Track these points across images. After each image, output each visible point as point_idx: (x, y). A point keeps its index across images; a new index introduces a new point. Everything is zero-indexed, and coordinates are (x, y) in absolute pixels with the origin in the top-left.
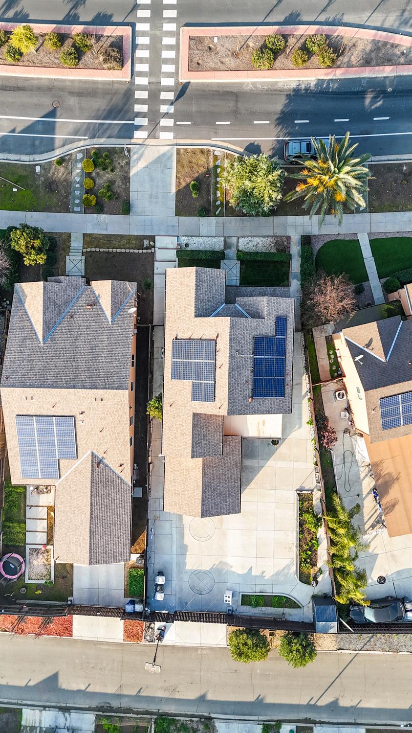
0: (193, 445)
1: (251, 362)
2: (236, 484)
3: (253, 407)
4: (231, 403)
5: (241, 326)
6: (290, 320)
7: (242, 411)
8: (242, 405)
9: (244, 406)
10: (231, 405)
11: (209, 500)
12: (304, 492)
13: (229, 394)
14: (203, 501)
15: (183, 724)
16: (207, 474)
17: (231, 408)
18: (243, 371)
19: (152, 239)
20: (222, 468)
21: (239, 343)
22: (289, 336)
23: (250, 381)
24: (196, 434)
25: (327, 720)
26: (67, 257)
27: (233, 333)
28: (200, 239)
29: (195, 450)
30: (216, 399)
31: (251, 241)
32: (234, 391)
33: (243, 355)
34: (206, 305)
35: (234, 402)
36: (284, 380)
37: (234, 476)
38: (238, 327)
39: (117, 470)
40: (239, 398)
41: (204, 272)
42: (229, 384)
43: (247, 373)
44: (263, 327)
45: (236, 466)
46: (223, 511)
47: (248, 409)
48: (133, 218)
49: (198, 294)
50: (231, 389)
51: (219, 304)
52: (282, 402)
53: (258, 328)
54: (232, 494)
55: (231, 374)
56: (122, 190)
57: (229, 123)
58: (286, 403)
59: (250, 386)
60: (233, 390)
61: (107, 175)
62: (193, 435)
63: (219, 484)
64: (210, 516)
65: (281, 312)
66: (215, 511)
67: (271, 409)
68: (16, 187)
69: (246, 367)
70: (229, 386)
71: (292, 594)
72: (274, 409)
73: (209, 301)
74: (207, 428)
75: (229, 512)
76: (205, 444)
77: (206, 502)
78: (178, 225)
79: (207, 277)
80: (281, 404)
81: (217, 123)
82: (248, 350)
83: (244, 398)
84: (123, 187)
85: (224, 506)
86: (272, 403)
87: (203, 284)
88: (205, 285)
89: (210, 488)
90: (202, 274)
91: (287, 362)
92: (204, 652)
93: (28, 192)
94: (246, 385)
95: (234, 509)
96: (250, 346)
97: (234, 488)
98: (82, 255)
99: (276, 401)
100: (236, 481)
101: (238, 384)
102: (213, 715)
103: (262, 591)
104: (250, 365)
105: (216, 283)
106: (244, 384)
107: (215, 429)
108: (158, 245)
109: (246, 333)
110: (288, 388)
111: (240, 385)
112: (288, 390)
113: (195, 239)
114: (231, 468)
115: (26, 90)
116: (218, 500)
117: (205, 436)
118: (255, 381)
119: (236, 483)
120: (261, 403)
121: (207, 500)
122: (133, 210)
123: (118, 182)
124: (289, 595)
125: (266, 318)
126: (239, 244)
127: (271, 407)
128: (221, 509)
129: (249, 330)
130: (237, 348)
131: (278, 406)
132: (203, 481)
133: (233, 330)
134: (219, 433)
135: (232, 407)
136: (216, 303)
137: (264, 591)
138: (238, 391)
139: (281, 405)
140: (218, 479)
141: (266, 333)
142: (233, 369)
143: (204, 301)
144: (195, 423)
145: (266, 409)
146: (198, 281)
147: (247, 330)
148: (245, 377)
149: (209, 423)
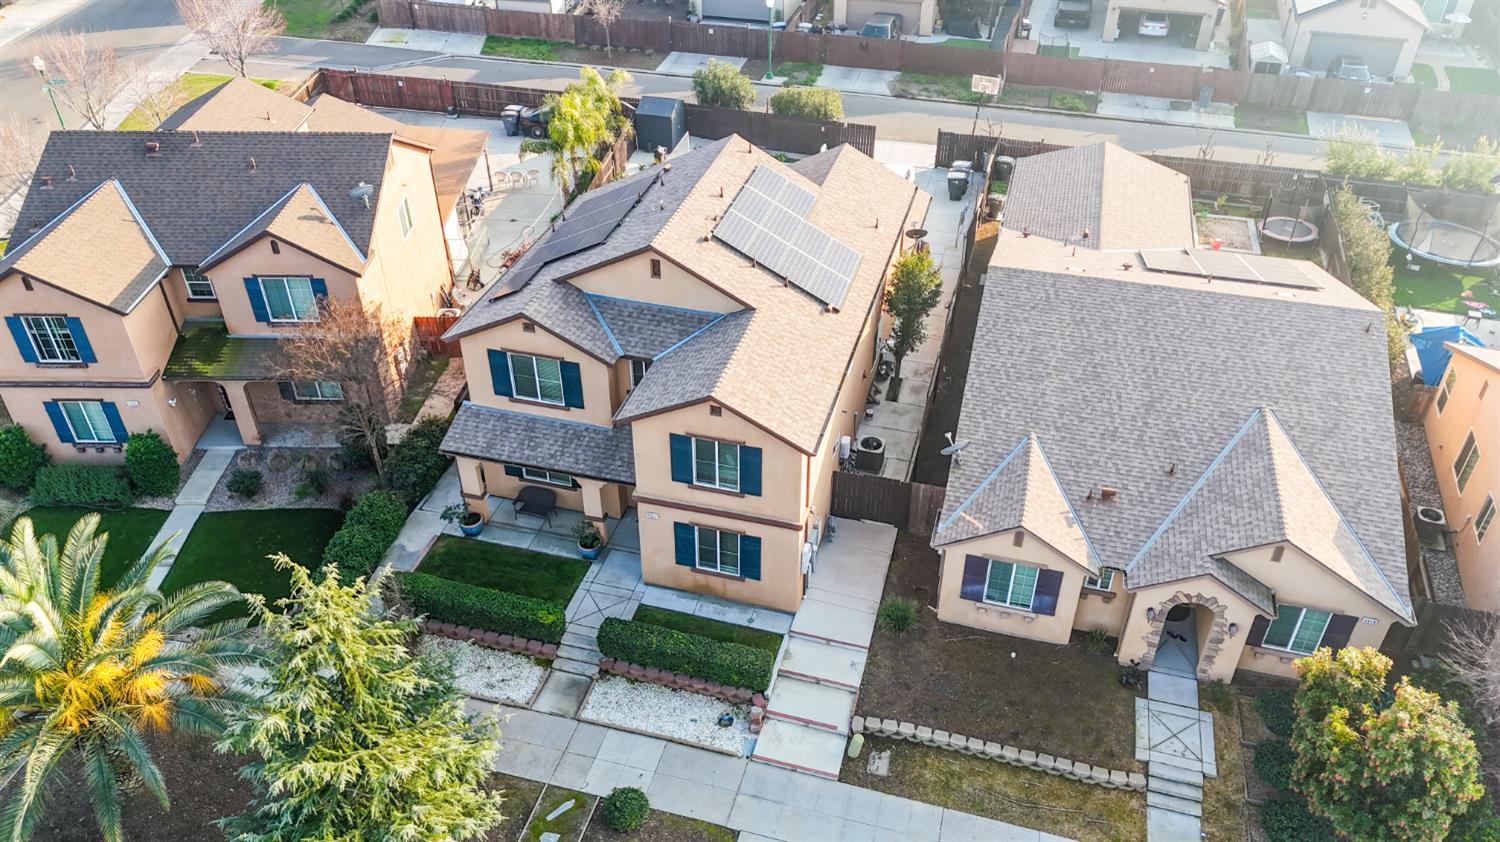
19: (852, 771)
26: (1211, 770)
28: (669, 729)
31: (491, 686)
78: (740, 798)
98: (1146, 764)
102: (890, 98)
108: (837, 746)
113: (688, 734)
126: (536, 684)
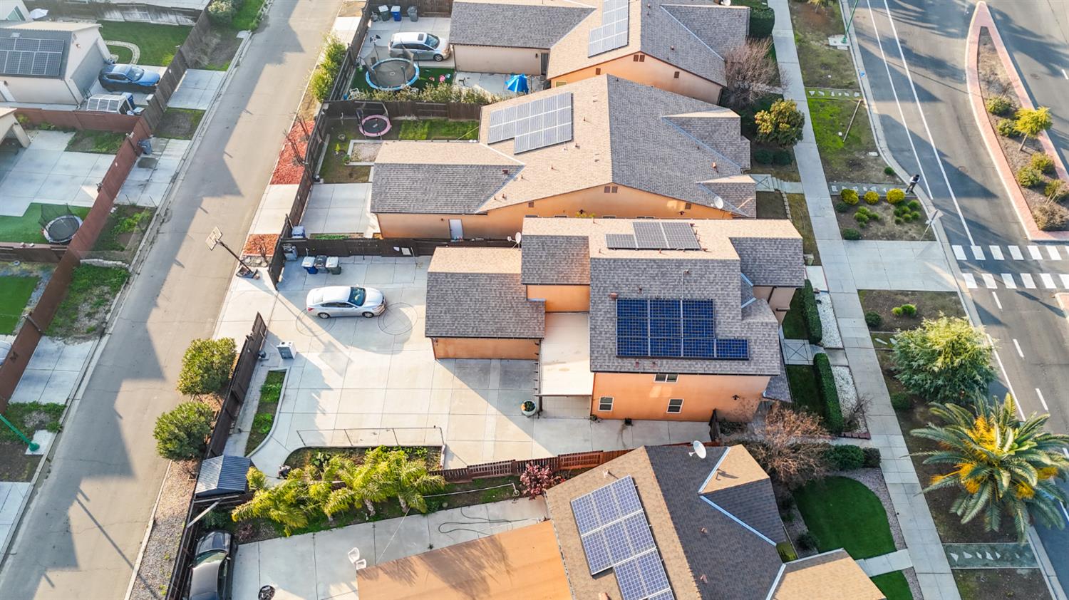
0: (541, 237)
1: (672, 298)
2: (470, 330)
3: (602, 302)
4: (609, 263)
5: (728, 278)
6: (744, 366)
7: (597, 282)
8: (605, 282)
9: (604, 285)
10: (606, 263)
11: (453, 284)
12: (443, 456)
13: (622, 259)
14: (453, 274)
15: (108, 300)
16: (490, 281)
17: (602, 263)
18: (658, 283)
20: (498, 305)
21: (702, 277)
22: (718, 366)
23: (642, 296)
24: (556, 242)
25: (33, 506)
26: (770, 175)
27: (716, 264)
28: (832, 317)
29: (534, 240)
30: (612, 251)
31: (848, 383)
32: (628, 269)
33: (684, 283)
34: (749, 255)
35: (610, 268)
36: (646, 357)
37: (482, 325)
38: (726, 273)
39: (499, 195)
40: (616, 277)
41: (797, 251)
42: (638, 260)
43: (654, 291)
44: (729, 317)
45: (498, 329)
46: (433, 307)
47: (598, 292)
48: (841, 244)
49: (763, 242)
50: (629, 264)
51: (752, 276)
52: (609, 353)
53: (727, 309)
54: (456, 322)
55: (653, 264)
56: (874, 232)
57: (1022, 355)
58: (607, 361)
59: (634, 296)
60: (628, 266)
61: (889, 217)
62: (556, 237)
63: (474, 300)
64: (428, 286)
65: (756, 350)
66: (435, 294)
67: (598, 332)
68: (844, 134)
69: (664, 288)
70: (634, 259)
71: (272, 441)
72: (599, 338)
73: (755, 260)
74: (565, 259)
75: (430, 317)
76: (541, 257)
77: (450, 279)
78: (846, 292)
79: (790, 255)
80: (607, 351)
81: (1015, 341)
82: (692, 292)
83: (616, 285)
84: (880, 234)
85: (440, 309)
86: (608, 335)
87: (779, 250)
88: (778, 253)
89: (470, 287)
90: (793, 248)
91: (675, 362)
92: (208, 326)
93: (842, 145)
94: (636, 289)
95: (432, 326)
96: (697, 295)
97: (466, 325)
98: (775, 190)
99: (612, 344)
100: (475, 330)
101: (638, 275)
102: (105, 339)
103: (286, 398)
104: (669, 294)
105: (783, 271)
106: (638, 285)
107: (562, 272)
108: (811, 267)
109: (717, 286)
110: (632, 364)
111: (637, 277)
112: (629, 364)
113: (830, 312)
114: (497, 321)
115: (968, 144)
116: (450, 298)
117: (553, 255)
118: (643, 303)
119: (473, 329)
120: (608, 316)
121: (453, 281)
122: (851, 243)
123: (882, 230)
124: (271, 436)
125: (744, 322)
126: (838, 368)
127: (601, 333)
128: (436, 304)
129: (723, 292)
130: (694, 272)
131: (603, 347)
132: (481, 274)
133: (721, 264)
134: (556, 277)
135: (603, 266)
136: (753, 271)
137: (285, 401)
138: (627, 275)
139: (604, 352)
140: (482, 299)
141: (720, 323)
142: (660, 267)
143: (754, 253)
144: (573, 240)
145: (599, 324)
146: (782, 243)
147: (722, 289)
148: (648, 286)
149: (572, 261)
